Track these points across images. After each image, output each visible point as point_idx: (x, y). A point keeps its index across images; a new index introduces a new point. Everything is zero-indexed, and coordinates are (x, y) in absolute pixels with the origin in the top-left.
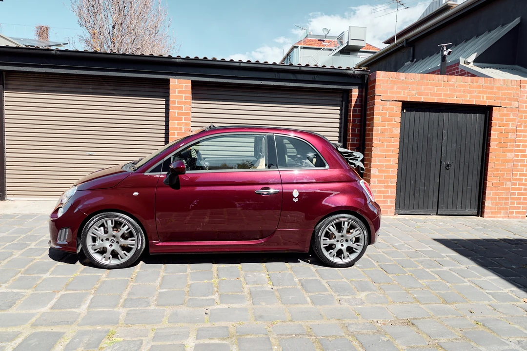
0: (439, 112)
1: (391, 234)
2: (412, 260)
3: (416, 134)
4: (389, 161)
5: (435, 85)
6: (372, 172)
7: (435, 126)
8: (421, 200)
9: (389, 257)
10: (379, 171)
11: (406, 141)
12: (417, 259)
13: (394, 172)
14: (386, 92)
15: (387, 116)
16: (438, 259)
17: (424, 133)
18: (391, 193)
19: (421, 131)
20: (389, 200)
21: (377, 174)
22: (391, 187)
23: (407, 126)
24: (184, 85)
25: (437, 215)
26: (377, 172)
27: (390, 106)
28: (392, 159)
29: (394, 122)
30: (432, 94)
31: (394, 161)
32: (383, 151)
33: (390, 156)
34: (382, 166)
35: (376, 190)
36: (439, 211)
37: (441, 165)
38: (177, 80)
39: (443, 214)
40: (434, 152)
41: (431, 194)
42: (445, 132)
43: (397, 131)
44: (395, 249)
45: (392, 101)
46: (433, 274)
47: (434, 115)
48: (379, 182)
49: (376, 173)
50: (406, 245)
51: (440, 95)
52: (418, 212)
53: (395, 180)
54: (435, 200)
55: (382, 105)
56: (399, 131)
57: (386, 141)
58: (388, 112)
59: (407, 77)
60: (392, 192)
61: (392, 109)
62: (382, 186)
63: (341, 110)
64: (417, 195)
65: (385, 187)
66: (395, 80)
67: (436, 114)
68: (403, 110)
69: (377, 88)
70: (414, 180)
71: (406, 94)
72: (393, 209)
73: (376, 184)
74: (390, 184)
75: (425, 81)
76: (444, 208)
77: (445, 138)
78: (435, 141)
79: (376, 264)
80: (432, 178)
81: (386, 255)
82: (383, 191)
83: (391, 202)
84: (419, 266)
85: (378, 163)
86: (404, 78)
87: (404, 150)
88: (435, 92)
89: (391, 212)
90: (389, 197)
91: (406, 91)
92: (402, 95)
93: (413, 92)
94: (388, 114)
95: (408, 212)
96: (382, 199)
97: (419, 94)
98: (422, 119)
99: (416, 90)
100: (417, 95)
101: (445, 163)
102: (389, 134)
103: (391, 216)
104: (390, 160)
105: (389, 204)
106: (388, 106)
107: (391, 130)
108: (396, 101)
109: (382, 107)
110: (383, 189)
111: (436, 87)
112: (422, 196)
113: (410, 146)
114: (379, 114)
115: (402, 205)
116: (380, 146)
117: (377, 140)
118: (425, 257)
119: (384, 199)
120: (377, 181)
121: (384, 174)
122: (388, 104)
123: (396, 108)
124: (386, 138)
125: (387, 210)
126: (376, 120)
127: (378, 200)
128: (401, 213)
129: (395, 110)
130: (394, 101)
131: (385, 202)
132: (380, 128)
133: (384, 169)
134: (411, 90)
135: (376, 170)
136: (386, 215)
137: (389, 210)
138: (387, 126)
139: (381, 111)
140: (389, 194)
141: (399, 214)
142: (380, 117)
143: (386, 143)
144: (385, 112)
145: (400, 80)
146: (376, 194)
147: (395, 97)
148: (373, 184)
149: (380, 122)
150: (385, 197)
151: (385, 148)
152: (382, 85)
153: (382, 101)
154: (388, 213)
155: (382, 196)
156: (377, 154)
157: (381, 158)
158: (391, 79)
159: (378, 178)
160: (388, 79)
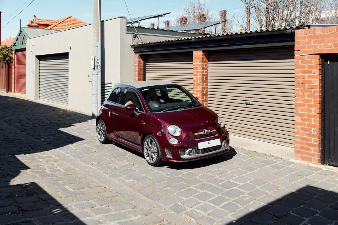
4: (310, 111)
6: (295, 119)
10: (302, 119)
13: (315, 122)
14: (304, 47)
15: (306, 69)
18: (314, 142)
20: (312, 148)
21: (300, 121)
22: (313, 135)
24: (199, 54)
26: (300, 120)
27: (308, 60)
28: (313, 109)
32: (304, 100)
34: (304, 115)
35: (300, 136)
38: (196, 51)
43: (316, 82)
45: (310, 54)
49: (298, 120)
53: (317, 130)
55: (301, 59)
56: (318, 82)
57: (306, 91)
58: (306, 65)
59: (323, 31)
60: (316, 140)
61: (311, 62)
62: (305, 133)
65: (308, 135)
66: (311, 36)
69: (297, 44)
71: (322, 47)
73: (300, 131)
74: (312, 133)
82: (306, 138)
83: (314, 150)
85: (300, 112)
86: (320, 32)
89: (314, 160)
90: (312, 145)
91: (322, 44)
92: (319, 48)
93: (330, 44)
94: (306, 67)
96: (306, 146)
99: (333, 42)
100: (333, 47)
102: (309, 85)
103: (315, 164)
104: (311, 110)
105: (312, 152)
106: (306, 60)
107: (310, 82)
108: (313, 54)
109: (301, 61)
115: (332, 156)
116: (302, 96)
117: (298, 90)
119: (308, 147)
120: (300, 129)
121: (306, 123)
122: (306, 58)
123: (314, 61)
124: (306, 89)
125: (311, 157)
126: (297, 73)
127: (302, 146)
128: (331, 164)
129: (313, 62)
130: (311, 54)
131: (308, 149)
132: (300, 80)
133: (306, 118)
134: (328, 43)
135: (299, 118)
136: (310, 162)
137: (313, 158)
138: (306, 78)
139: (300, 64)
140: (312, 143)
141: (329, 165)
142: (300, 70)
143: (306, 94)
144: (304, 65)
145: (316, 35)
146: (300, 140)
147: (312, 51)
148: (297, 131)
149: (300, 74)
150: (308, 144)
151: (306, 98)
152: (300, 41)
153: (301, 55)
154: (312, 161)
155: (305, 143)
156: (299, 103)
157: (302, 107)
158: (308, 35)
159: (301, 125)
160: (306, 35)
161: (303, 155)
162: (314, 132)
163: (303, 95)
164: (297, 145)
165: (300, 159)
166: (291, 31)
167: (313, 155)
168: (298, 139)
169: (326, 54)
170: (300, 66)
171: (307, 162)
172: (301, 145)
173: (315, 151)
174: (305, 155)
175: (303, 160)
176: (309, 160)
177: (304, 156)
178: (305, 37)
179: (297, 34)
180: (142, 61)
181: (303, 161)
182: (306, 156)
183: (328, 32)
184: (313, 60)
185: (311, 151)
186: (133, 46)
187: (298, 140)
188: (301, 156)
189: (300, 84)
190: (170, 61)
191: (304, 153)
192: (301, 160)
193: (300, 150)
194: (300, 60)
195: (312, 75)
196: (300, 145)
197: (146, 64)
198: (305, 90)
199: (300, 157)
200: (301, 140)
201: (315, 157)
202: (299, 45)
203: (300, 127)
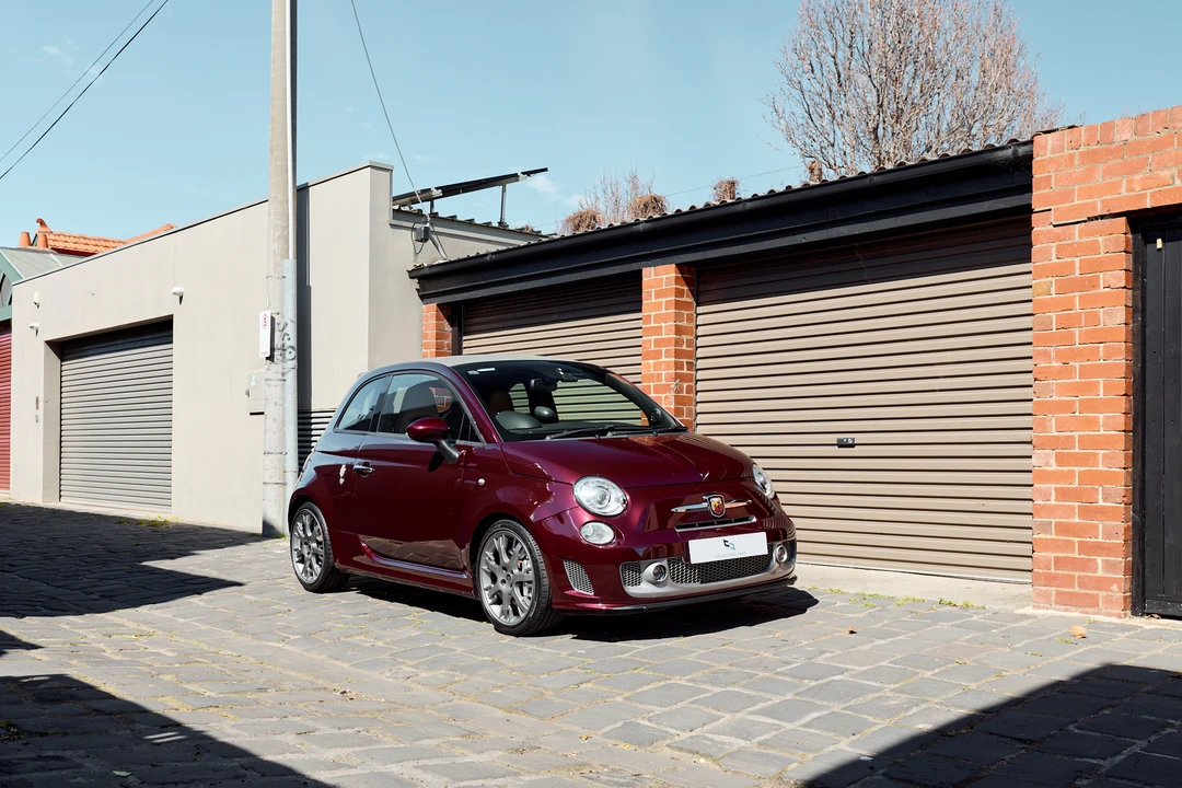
4: (1092, 423)
6: (1035, 461)
10: (1060, 460)
11: (1173, 349)
13: (1113, 461)
14: (1066, 196)
15: (1077, 272)
18: (1107, 535)
20: (1099, 560)
21: (1054, 467)
22: (1103, 512)
23: (1174, 295)
26: (1053, 461)
27: (1085, 239)
28: (1101, 416)
29: (1102, 290)
31: (1108, 421)
32: (1068, 389)
33: (1094, 406)
34: (1068, 441)
35: (1054, 521)
43: (1117, 316)
45: (1090, 219)
48: (1062, 494)
49: (1048, 464)
53: (1118, 490)
55: (1058, 238)
56: (1121, 317)
57: (1077, 355)
58: (1077, 260)
60: (1113, 530)
61: (1094, 248)
62: (1072, 509)
65: (1084, 512)
66: (1094, 152)
69: (1039, 189)
71: (1137, 188)
72: (1118, 591)
73: (1053, 502)
74: (1101, 503)
82: (1075, 525)
83: (1108, 566)
85: (1054, 433)
86: (1127, 135)
87: (1169, 381)
89: (1109, 601)
90: (1098, 548)
91: (1138, 177)
92: (1124, 194)
93: (1165, 174)
94: (1077, 265)
96: (1077, 555)
102: (1086, 331)
103: (1110, 615)
104: (1098, 418)
105: (1100, 573)
106: (1077, 239)
107: (1093, 319)
108: (1102, 217)
109: (1057, 247)
110: (1076, 520)
114: (1047, 272)
115: (1172, 581)
116: (1059, 374)
117: (1046, 355)
119: (1082, 556)
120: (1054, 493)
121: (1077, 469)
122: (1077, 233)
123: (1105, 240)
124: (1077, 345)
125: (1095, 592)
126: (1040, 291)
127: (1061, 555)
128: (1170, 611)
129: (1102, 247)
130: (1096, 218)
131: (1085, 565)
132: (1053, 315)
133: (1077, 450)
134: (1157, 169)
135: (1048, 455)
136: (1091, 610)
137: (1102, 594)
138: (1077, 307)
139: (1054, 260)
140: (1100, 539)
141: (1163, 617)
142: (1053, 279)
143: (1077, 365)
144: (1069, 260)
145: (1113, 146)
146: (1054, 537)
147: (1099, 206)
148: (1042, 503)
149: (1054, 296)
150: (1084, 547)
151: (1078, 380)
152: (1053, 175)
153: (1055, 226)
154: (1101, 605)
155: (1073, 542)
156: (1049, 402)
157: (1063, 415)
158: (1083, 149)
159: (1057, 482)
160: (1074, 151)
161: (1066, 590)
162: (1105, 500)
163: (1066, 370)
164: (1042, 554)
165: (1053, 603)
166: (1015, 152)
167: (1102, 584)
168: (1046, 533)
169: (1153, 209)
170: (1052, 264)
171: (1082, 612)
172: (1057, 555)
173: (1112, 570)
174: (1072, 586)
175: (1063, 607)
176: (1092, 602)
177: (1069, 593)
178: (1072, 157)
179: (1041, 152)
180: (448, 328)
181: (1066, 610)
182: (1077, 589)
183: (1160, 130)
184: (1100, 239)
185: (1095, 571)
186: (414, 274)
187: (1049, 537)
188: (1059, 594)
189: (1054, 330)
190: (555, 317)
191: (1069, 581)
192: (1058, 607)
193: (1053, 571)
194: (1053, 245)
195: (1099, 294)
196: (1053, 555)
197: (464, 338)
198: (1073, 349)
199: (1053, 598)
200: (1056, 534)
201: (1111, 591)
202: (1048, 190)
203: (1053, 486)
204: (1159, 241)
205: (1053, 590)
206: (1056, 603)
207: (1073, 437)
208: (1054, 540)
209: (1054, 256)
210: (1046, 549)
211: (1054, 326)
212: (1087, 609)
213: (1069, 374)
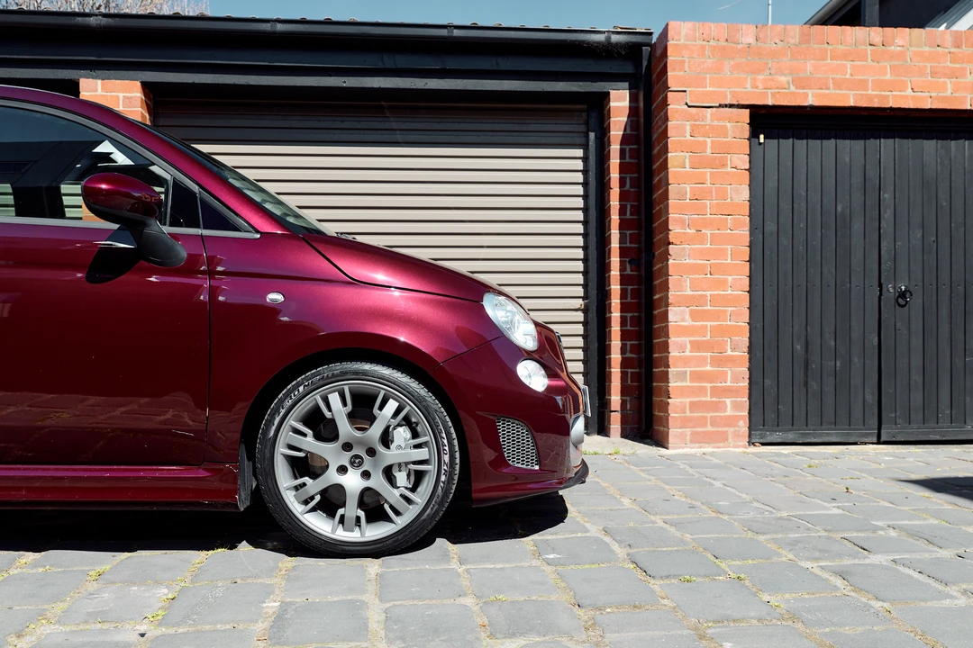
0: (865, 138)
1: (718, 484)
2: (761, 538)
3: (801, 206)
4: (722, 284)
5: (846, 56)
6: (671, 317)
7: (857, 180)
8: (829, 400)
9: (678, 534)
10: (694, 315)
11: (771, 227)
12: (780, 536)
13: (738, 318)
14: (701, 83)
15: (709, 151)
16: (855, 534)
17: (825, 200)
18: (735, 380)
19: (815, 197)
20: (728, 401)
21: (688, 322)
22: (731, 360)
23: (771, 183)
24: (121, 95)
25: (879, 442)
26: (687, 317)
28: (730, 278)
29: (729, 169)
30: (838, 84)
31: (736, 283)
32: (702, 254)
33: (724, 270)
34: (699, 300)
35: (688, 370)
36: (883, 431)
37: (881, 294)
38: (99, 82)
39: (899, 439)
40: (857, 257)
41: (856, 381)
42: (887, 196)
43: (742, 194)
44: (714, 515)
45: (720, 106)
46: (825, 575)
47: (851, 149)
48: (697, 346)
49: (683, 320)
50: (755, 504)
51: (862, 84)
52: (821, 435)
53: (744, 341)
54: (871, 398)
55: (691, 118)
56: (746, 194)
57: (708, 224)
58: (709, 140)
59: (761, 35)
60: (737, 376)
61: (722, 132)
62: (705, 358)
63: (585, 159)
64: (814, 385)
65: (715, 362)
66: (724, 48)
67: (858, 145)
68: (754, 134)
69: (674, 70)
70: (803, 339)
71: (761, 86)
72: (743, 426)
73: (688, 353)
74: (729, 352)
75: (816, 46)
76: (899, 421)
77: (888, 215)
78: (857, 226)
79: (620, 551)
80: (856, 334)
81: (673, 530)
82: (709, 372)
83: (736, 406)
84: (780, 555)
85: (689, 292)
86: (751, 40)
87: (767, 253)
88: (848, 76)
89: (736, 435)
90: (727, 392)
91: (761, 77)
92: (749, 89)
93: (783, 79)
94: (709, 145)
95: (790, 437)
96: (709, 399)
97: (801, 83)
98: (815, 162)
99: (791, 74)
100: (793, 88)
101: (894, 288)
102: (717, 204)
103: (738, 447)
104: (726, 280)
105: (729, 412)
106: (708, 122)
107: (722, 194)
108: (731, 106)
109: (692, 126)
110: (709, 368)
111: (849, 64)
112: (829, 388)
113: (785, 242)
114: (684, 147)
115: (771, 416)
116: (691, 240)
117: (681, 223)
118: (808, 529)
119: (714, 399)
120: (688, 344)
121: (709, 324)
122: (709, 116)
123: (733, 127)
124: (709, 216)
125: (725, 429)
126: (676, 163)
127: (695, 400)
128: (769, 439)
129: (730, 132)
130: (726, 106)
131: (717, 407)
132: (687, 187)
133: (709, 308)
134: (776, 74)
135: (684, 310)
136: (722, 445)
137: (731, 430)
138: (708, 182)
139: (688, 137)
140: (729, 384)
141: (763, 444)
142: (687, 155)
143: (709, 233)
144: (702, 139)
145: (740, 46)
146: (688, 384)
147: (729, 96)
148: (679, 354)
149: (688, 169)
150: (715, 392)
151: (709, 246)
152: (687, 60)
153: (689, 107)
154: (730, 440)
155: (706, 388)
156: (684, 264)
157: (697, 276)
158: (712, 43)
159: (692, 335)
160: (705, 43)
161: (700, 430)
162: (733, 349)
163: (698, 236)
164: (678, 400)
165: (688, 442)
166: (608, 38)
167: (731, 421)
168: (682, 381)
169: (774, 107)
170: (687, 141)
171: (714, 447)
172: (692, 400)
173: (736, 408)
174: (705, 425)
175: (697, 445)
176: (722, 438)
177: (703, 432)
178: (703, 47)
179: (676, 37)
181: (700, 447)
182: (709, 428)
183: (777, 41)
184: (728, 125)
185: (725, 411)
187: (684, 384)
188: (693, 434)
189: (687, 200)
191: (702, 421)
192: (693, 445)
193: (688, 414)
194: (688, 123)
195: (728, 173)
196: (688, 400)
198: (706, 219)
199: (688, 438)
200: (691, 381)
201: (739, 427)
202: (681, 73)
203: (687, 339)
204: (762, 136)
205: (688, 431)
206: (692, 442)
207: (706, 296)
208: (689, 386)
209: (688, 135)
210: (682, 395)
211: (688, 197)
212: (718, 445)
213: (702, 240)
